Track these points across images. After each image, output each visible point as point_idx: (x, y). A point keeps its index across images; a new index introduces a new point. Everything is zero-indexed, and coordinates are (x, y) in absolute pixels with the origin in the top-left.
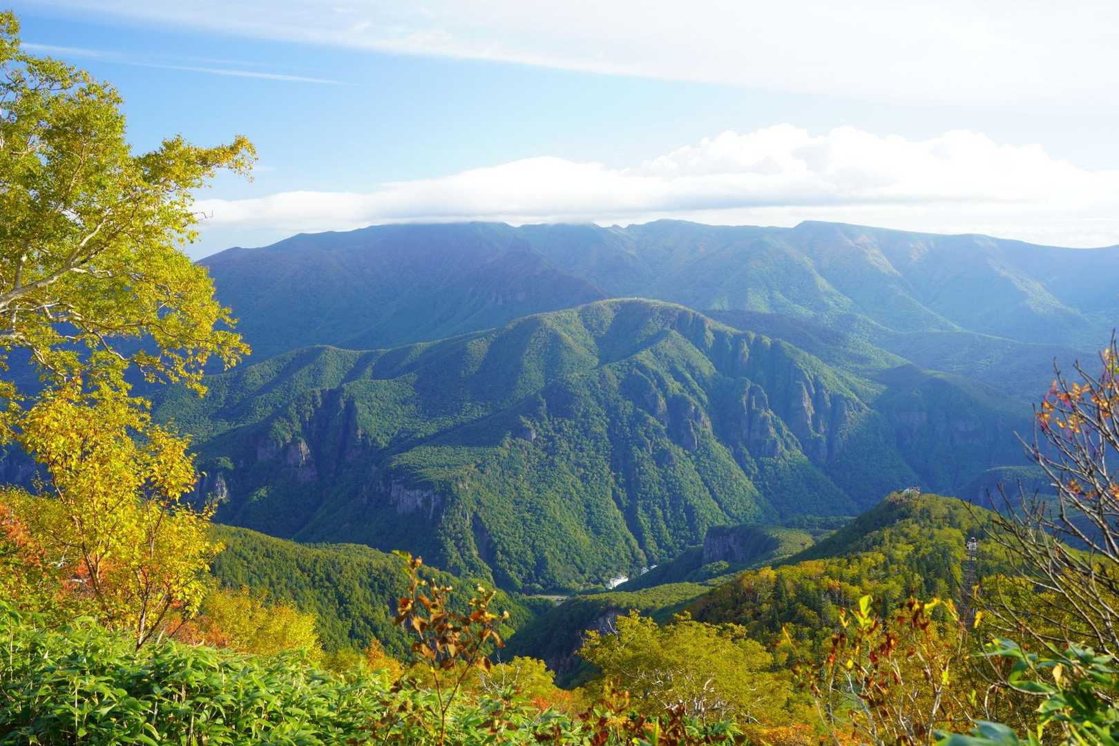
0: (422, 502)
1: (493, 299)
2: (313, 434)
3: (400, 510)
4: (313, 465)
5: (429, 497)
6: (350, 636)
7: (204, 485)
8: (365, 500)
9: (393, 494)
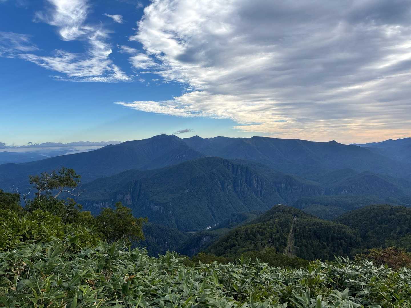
0: (159, 209)
1: (177, 157)
2: (131, 192)
3: (153, 211)
4: (131, 200)
5: (161, 207)
6: (141, 244)
7: (103, 206)
8: (144, 209)
9: (152, 207)
